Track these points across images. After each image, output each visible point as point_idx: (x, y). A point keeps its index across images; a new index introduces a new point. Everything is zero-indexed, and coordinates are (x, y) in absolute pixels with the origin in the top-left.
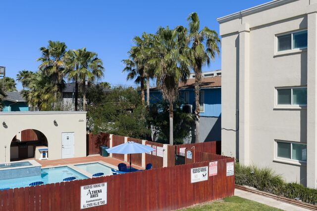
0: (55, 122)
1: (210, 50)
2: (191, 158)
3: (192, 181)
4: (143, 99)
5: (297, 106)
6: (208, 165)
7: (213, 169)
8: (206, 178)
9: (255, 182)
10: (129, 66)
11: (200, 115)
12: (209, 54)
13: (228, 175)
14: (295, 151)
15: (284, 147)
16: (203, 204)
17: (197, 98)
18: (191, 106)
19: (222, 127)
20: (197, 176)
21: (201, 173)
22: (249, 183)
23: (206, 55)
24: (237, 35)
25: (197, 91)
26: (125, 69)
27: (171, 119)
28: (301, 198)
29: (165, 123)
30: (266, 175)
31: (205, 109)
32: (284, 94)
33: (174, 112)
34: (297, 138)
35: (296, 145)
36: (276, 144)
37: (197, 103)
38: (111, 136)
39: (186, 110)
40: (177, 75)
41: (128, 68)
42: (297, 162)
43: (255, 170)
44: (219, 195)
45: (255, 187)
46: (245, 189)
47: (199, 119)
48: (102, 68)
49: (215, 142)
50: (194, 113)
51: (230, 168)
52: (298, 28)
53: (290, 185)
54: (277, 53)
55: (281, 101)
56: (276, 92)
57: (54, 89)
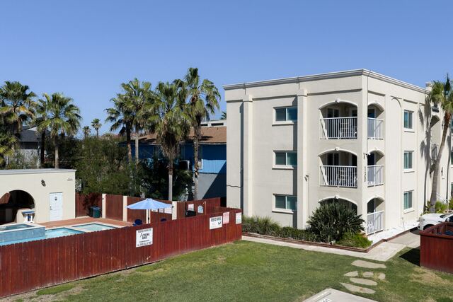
0: (43, 182)
1: (209, 105)
2: (202, 212)
3: (211, 228)
4: (130, 153)
5: (291, 167)
6: (222, 215)
7: (226, 218)
8: (221, 226)
9: (258, 229)
10: (113, 116)
11: (199, 171)
12: (209, 111)
13: (237, 223)
14: (289, 202)
15: (280, 200)
16: (218, 246)
17: (196, 154)
18: (188, 162)
19: (227, 184)
20: (215, 224)
21: (217, 221)
22: (253, 230)
23: (206, 111)
24: (241, 103)
25: (196, 148)
26: (108, 119)
27: (171, 177)
28: (292, 237)
29: (163, 180)
30: (266, 222)
31: (204, 165)
32: (280, 156)
33: (173, 170)
34: (291, 193)
35: (289, 197)
36: (274, 197)
37: (196, 159)
38: (104, 196)
39: (183, 166)
40: (179, 133)
41: (112, 119)
42: (290, 211)
43: (258, 219)
44: (231, 239)
45: (258, 233)
46: (250, 235)
47: (198, 176)
48: (80, 117)
49: (219, 198)
50: (191, 168)
51: (239, 218)
52: (291, 105)
53: (284, 228)
54: (275, 122)
55: (278, 162)
56: (274, 154)
57: (12, 141)
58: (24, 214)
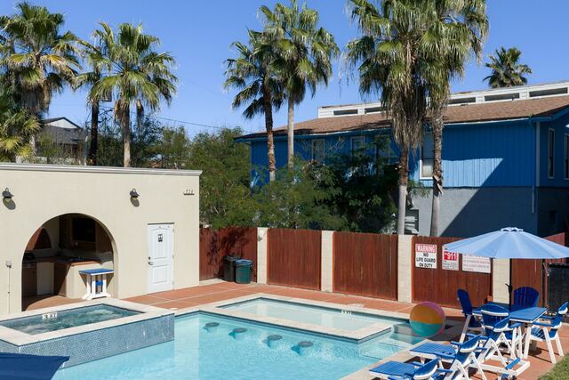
0: (134, 195)
38: (262, 232)
57: (32, 126)
58: (84, 276)
